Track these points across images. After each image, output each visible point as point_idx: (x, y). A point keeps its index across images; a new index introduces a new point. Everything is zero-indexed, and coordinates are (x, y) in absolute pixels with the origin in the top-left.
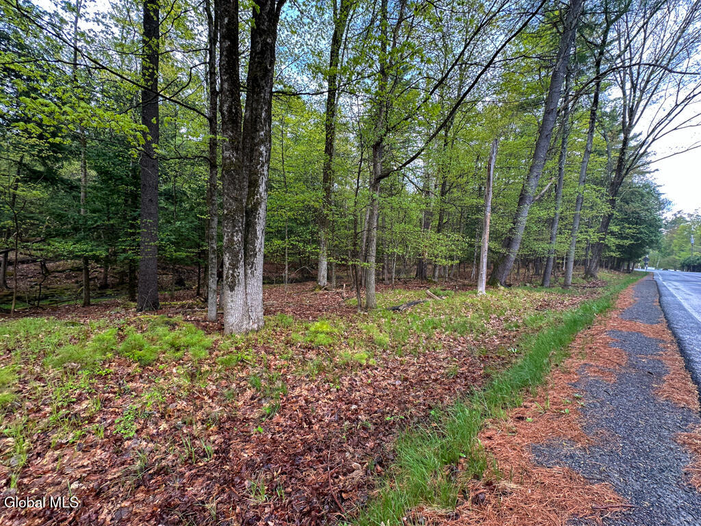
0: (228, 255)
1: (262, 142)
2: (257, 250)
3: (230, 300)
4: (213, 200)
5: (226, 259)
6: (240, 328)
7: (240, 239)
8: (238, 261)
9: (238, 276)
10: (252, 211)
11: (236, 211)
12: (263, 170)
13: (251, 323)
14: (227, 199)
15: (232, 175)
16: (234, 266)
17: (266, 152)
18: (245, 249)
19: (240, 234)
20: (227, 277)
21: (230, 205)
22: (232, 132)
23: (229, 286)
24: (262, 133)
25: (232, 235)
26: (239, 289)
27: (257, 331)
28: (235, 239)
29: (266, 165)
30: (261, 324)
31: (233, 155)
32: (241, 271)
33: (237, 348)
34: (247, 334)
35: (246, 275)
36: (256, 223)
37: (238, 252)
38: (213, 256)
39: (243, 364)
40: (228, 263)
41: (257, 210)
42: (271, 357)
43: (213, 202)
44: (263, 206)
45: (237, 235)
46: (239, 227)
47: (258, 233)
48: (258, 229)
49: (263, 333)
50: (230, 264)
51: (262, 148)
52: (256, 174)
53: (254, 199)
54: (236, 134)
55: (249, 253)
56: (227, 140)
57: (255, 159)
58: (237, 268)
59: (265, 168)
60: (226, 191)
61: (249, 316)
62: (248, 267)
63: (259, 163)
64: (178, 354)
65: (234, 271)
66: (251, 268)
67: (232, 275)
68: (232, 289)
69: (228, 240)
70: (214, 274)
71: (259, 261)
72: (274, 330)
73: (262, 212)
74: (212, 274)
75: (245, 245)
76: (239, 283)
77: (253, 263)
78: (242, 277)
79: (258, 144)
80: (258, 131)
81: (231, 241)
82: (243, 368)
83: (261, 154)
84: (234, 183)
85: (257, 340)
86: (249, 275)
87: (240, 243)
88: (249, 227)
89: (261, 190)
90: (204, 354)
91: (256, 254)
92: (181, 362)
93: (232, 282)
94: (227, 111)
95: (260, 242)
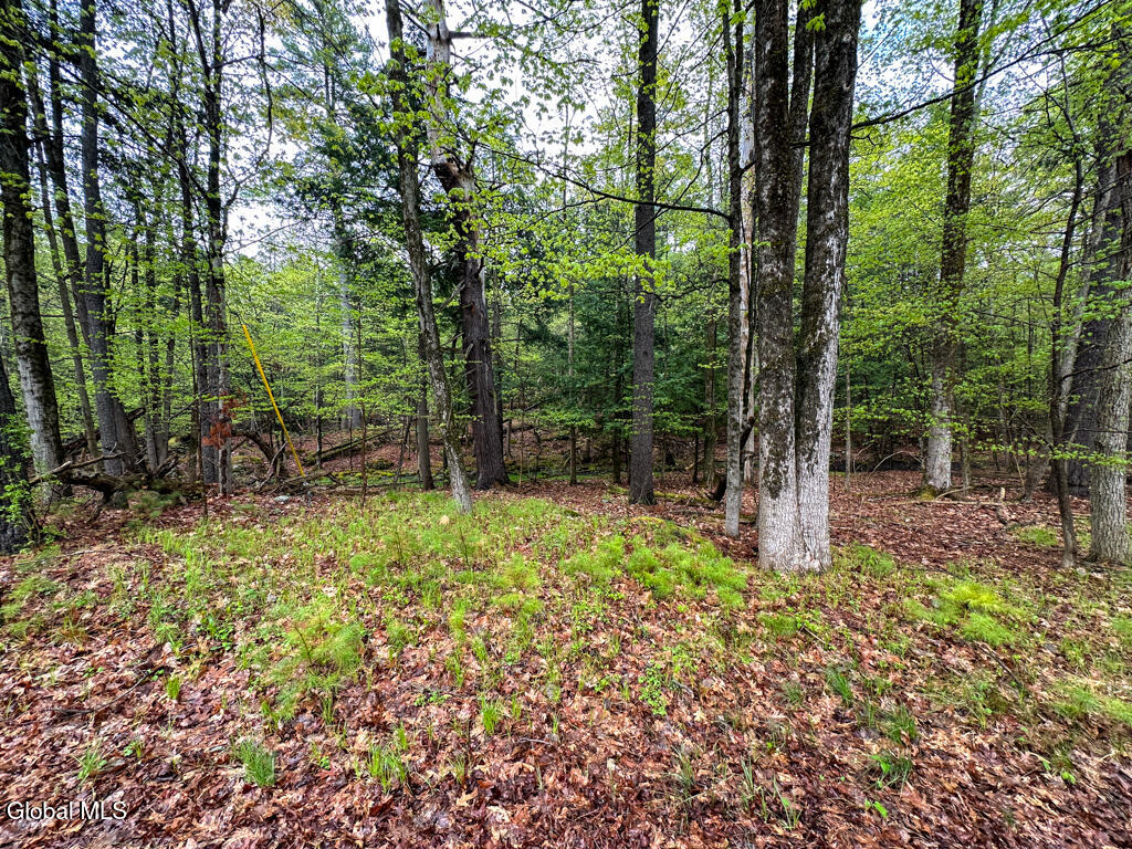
0: (767, 436)
1: (831, 230)
2: (820, 427)
3: (770, 512)
4: (734, 345)
5: (765, 443)
6: (788, 563)
7: (789, 409)
8: (786, 448)
9: (785, 473)
10: (811, 359)
11: (781, 361)
12: (833, 282)
13: (808, 558)
14: (767, 343)
15: (777, 301)
16: (779, 456)
17: (839, 246)
18: (798, 426)
19: (789, 400)
20: (766, 474)
21: (773, 352)
22: (777, 229)
23: (770, 489)
24: (831, 214)
25: (776, 403)
26: (787, 496)
27: (820, 574)
28: (781, 409)
29: (838, 271)
30: (826, 561)
31: (778, 268)
32: (791, 464)
33: (790, 603)
34: (801, 575)
35: (798, 471)
36: (818, 380)
37: (786, 432)
38: (734, 433)
39: (808, 639)
40: (767, 450)
41: (821, 354)
42: (860, 638)
43: (735, 347)
44: (832, 347)
45: (785, 402)
46: (788, 388)
47: (822, 397)
48: (821, 388)
49: (831, 578)
50: (771, 451)
51: (832, 242)
52: (818, 291)
53: (814, 336)
54: (783, 230)
55: (803, 433)
56: (769, 244)
57: (815, 265)
58: (784, 459)
59: (837, 277)
60: (765, 330)
61: (805, 545)
62: (803, 458)
63: (825, 270)
64: (700, 591)
65: (778, 465)
66: (809, 459)
67: (775, 471)
68: (775, 494)
69: (769, 411)
70: (735, 462)
71: (823, 447)
72: (853, 578)
73: (830, 357)
74: (733, 461)
75: (797, 420)
76: (787, 486)
77: (812, 450)
78: (791, 474)
79: (824, 236)
80: (823, 212)
81: (773, 413)
82: (808, 646)
83: (828, 252)
84: (780, 315)
85: (823, 593)
86: (805, 472)
87: (788, 415)
88: (804, 386)
89: (828, 318)
90: (738, 601)
91: (818, 435)
92: (704, 604)
93: (775, 483)
94: (768, 197)
95: (825, 415)
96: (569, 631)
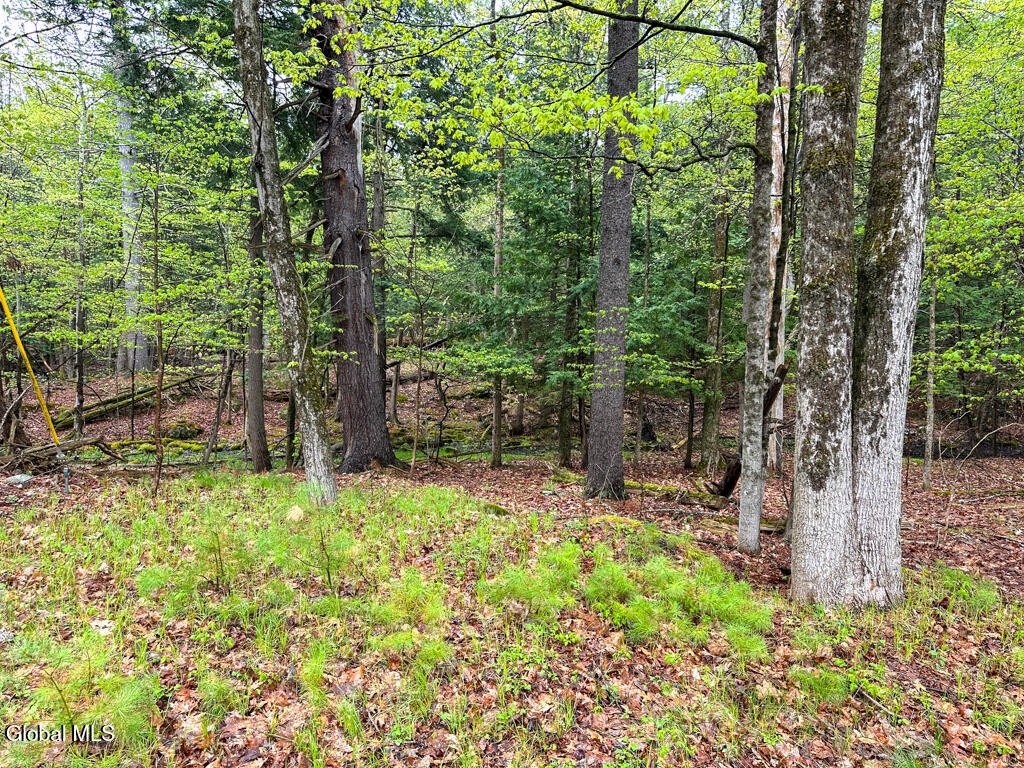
0: (809, 392)
1: (917, 70)
2: (891, 380)
3: (810, 510)
4: (761, 249)
5: (805, 403)
6: (837, 592)
7: (844, 351)
8: (837, 411)
9: (836, 450)
10: (880, 273)
11: (835, 275)
12: (917, 152)
13: (867, 585)
14: (812, 246)
15: (830, 180)
16: (826, 424)
17: (928, 97)
18: (857, 377)
19: (844, 336)
20: (806, 452)
21: (822, 260)
22: (834, 65)
23: (811, 475)
24: (918, 46)
25: (824, 341)
26: (838, 486)
27: (886, 609)
28: (832, 350)
29: (926, 135)
30: (895, 591)
31: (834, 127)
32: (845, 437)
33: (839, 652)
34: (857, 611)
35: (855, 449)
36: (890, 305)
37: (838, 387)
38: (754, 389)
39: (864, 706)
40: (808, 414)
41: (895, 266)
42: (946, 707)
43: (761, 253)
44: (914, 255)
45: (839, 339)
46: (843, 318)
47: (895, 332)
48: (895, 318)
49: (901, 616)
50: (813, 417)
51: (918, 90)
52: (893, 166)
53: (886, 237)
54: (844, 68)
55: (865, 388)
56: (821, 90)
57: (892, 125)
58: (834, 428)
59: (923, 145)
60: (811, 225)
61: (863, 565)
62: (863, 428)
63: (908, 132)
64: (700, 633)
65: (824, 437)
66: (873, 429)
67: (820, 447)
68: (818, 484)
69: (812, 353)
70: (756, 434)
71: (896, 409)
72: (937, 617)
73: (909, 271)
74: (752, 433)
75: (856, 368)
76: (837, 471)
77: (878, 416)
78: (845, 453)
79: (905, 80)
80: (906, 43)
81: (820, 356)
82: (865, 719)
83: (912, 106)
84: (834, 203)
85: (890, 638)
86: (866, 450)
87: (843, 360)
88: (868, 314)
89: (908, 209)
90: (759, 648)
91: (887, 392)
92: (705, 653)
93: (819, 465)
94: (821, 14)
95: (899, 361)
96: (493, 692)
